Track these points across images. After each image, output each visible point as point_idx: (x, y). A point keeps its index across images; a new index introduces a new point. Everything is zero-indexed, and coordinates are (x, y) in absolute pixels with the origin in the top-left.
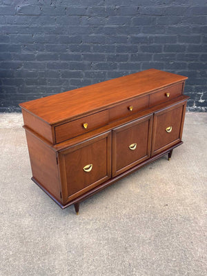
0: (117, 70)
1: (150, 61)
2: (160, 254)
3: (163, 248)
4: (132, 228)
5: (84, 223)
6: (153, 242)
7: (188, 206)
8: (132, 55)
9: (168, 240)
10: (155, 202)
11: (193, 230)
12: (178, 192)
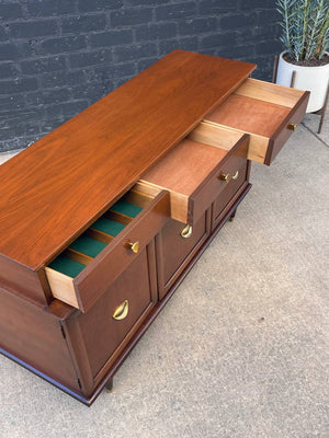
0: (88, 50)
1: (149, 23)
2: (289, 430)
3: (290, 416)
4: (222, 390)
5: (131, 407)
6: (269, 408)
7: (297, 311)
8: (112, 15)
9: (291, 394)
10: (241, 318)
11: (323, 359)
12: (271, 286)
